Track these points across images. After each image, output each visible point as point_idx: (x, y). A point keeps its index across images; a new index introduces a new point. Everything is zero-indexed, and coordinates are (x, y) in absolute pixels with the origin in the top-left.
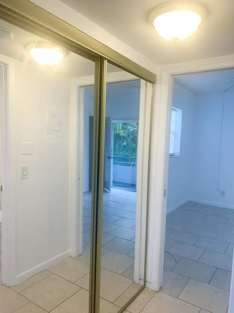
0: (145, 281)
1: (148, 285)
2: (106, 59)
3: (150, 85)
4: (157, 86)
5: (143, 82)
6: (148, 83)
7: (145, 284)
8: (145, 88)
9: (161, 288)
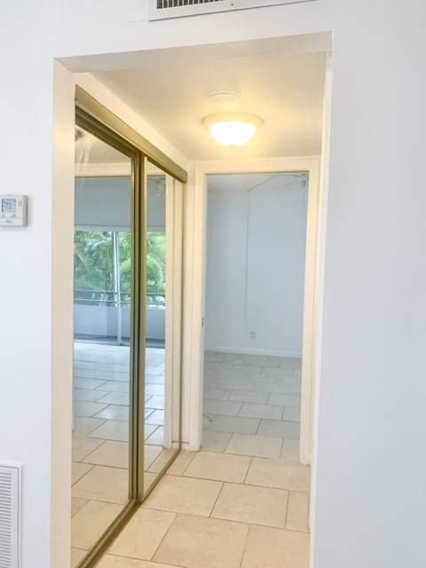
0: (181, 442)
1: (184, 446)
2: (146, 155)
3: (179, 185)
4: (189, 187)
5: (169, 178)
6: (176, 181)
7: (180, 446)
8: (172, 188)
9: (201, 447)
